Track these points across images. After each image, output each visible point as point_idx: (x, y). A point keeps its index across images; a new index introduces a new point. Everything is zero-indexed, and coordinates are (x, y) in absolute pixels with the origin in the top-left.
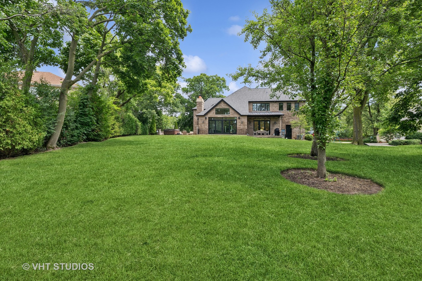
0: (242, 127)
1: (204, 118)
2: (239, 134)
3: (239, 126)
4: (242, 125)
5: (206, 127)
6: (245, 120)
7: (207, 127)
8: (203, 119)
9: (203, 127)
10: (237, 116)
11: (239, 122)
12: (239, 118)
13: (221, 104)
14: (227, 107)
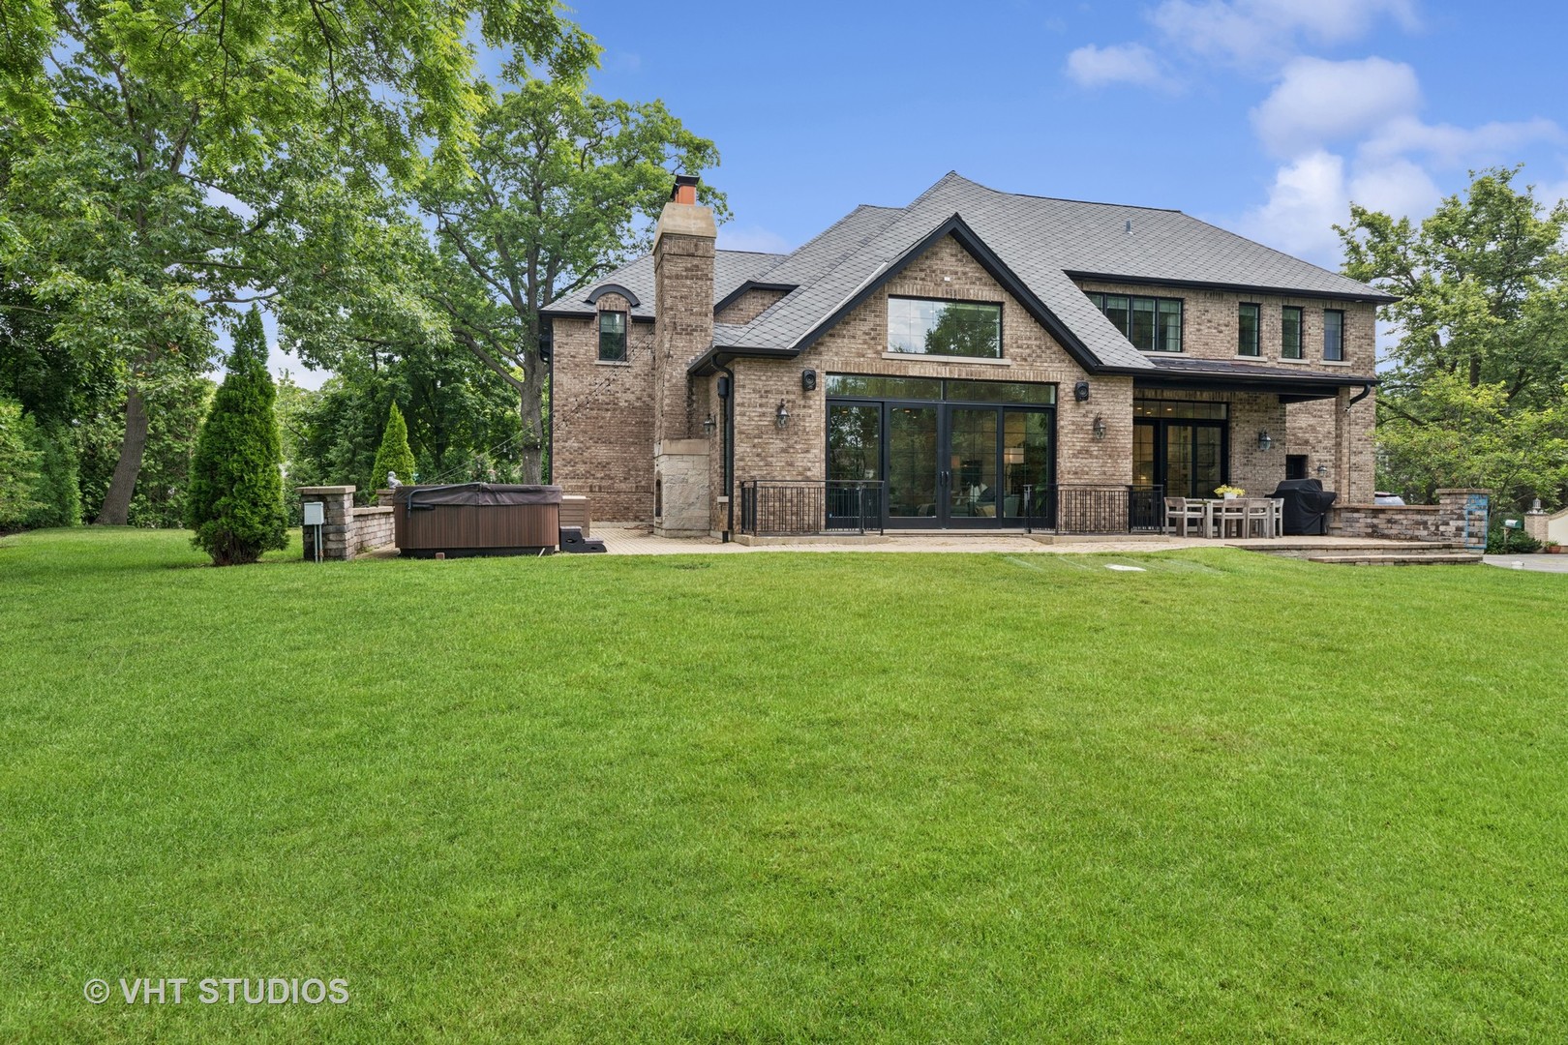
0: (1095, 469)
1: (785, 382)
2: (1080, 529)
3: (1075, 463)
4: (1094, 449)
5: (801, 461)
6: (1118, 408)
7: (814, 462)
8: (773, 384)
9: (778, 463)
10: (1064, 374)
11: (1078, 428)
12: (1081, 395)
13: (936, 264)
14: (989, 293)
